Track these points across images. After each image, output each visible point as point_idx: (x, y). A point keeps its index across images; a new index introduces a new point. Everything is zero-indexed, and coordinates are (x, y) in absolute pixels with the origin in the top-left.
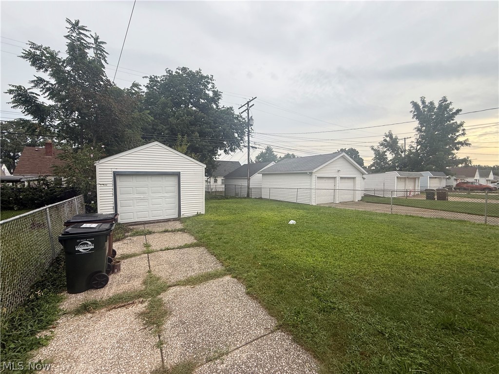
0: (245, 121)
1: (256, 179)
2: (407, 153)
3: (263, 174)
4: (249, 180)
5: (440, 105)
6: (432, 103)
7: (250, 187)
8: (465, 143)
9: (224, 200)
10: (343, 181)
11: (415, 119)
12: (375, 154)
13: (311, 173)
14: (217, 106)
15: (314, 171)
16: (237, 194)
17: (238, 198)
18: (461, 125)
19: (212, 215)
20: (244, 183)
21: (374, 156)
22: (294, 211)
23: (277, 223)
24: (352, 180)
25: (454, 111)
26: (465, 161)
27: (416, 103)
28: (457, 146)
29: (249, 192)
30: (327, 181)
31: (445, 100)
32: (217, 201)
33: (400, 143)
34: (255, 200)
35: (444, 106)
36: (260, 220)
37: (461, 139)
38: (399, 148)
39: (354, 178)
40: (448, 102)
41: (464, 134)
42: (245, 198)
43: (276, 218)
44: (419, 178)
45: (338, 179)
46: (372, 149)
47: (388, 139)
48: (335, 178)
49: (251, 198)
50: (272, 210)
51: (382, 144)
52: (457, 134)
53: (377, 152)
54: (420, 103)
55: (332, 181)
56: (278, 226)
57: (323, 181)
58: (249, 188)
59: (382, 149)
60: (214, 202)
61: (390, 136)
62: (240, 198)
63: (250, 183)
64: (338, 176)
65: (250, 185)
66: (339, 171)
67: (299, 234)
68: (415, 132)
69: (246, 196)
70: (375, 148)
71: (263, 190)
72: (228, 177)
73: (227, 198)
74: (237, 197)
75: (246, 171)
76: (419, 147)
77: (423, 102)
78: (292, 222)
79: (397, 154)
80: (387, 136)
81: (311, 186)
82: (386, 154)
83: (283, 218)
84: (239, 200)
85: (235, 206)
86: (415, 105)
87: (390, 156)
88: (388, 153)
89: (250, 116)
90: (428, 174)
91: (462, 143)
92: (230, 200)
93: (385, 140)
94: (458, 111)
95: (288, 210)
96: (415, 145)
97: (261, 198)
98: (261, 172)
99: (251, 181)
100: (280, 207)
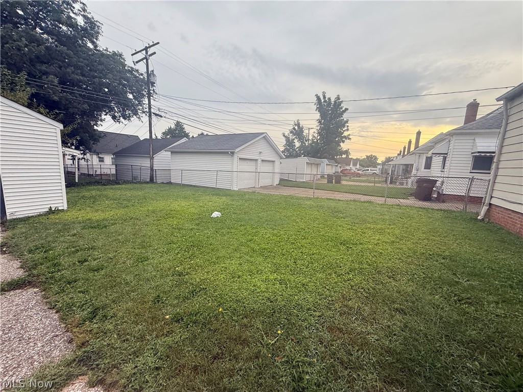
0: (144, 77)
1: (163, 159)
2: (310, 142)
3: (172, 152)
4: (152, 158)
5: (335, 102)
6: (329, 99)
7: (154, 168)
8: (348, 138)
9: (112, 186)
10: (264, 163)
11: (317, 112)
12: (286, 140)
13: (233, 153)
14: (96, 46)
15: (237, 150)
16: (134, 178)
17: (135, 183)
18: (347, 122)
19: (83, 211)
20: (146, 163)
21: (285, 142)
22: (215, 198)
23: (194, 217)
24: (272, 163)
25: (343, 109)
26: (347, 152)
27: (319, 97)
28: (343, 139)
29: (153, 175)
30: (249, 163)
31: (338, 98)
32: (99, 187)
33: (306, 132)
34: (162, 185)
35: (338, 103)
36: (169, 215)
37: (346, 134)
38: (304, 137)
39: (273, 162)
40: (341, 100)
41: (348, 130)
42: (148, 183)
43: (193, 210)
44: (320, 164)
45: (259, 161)
46: (284, 135)
47: (296, 128)
48: (256, 160)
49: (156, 183)
50: (185, 198)
51: (291, 132)
52: (344, 129)
53: (287, 138)
54: (322, 98)
55: (253, 163)
56: (197, 222)
57: (245, 163)
58: (152, 169)
59: (291, 137)
60: (94, 189)
61: (298, 125)
62: (140, 183)
63: (154, 163)
64: (259, 158)
65: (154, 166)
66: (260, 153)
67: (228, 232)
68: (317, 123)
69: (148, 180)
70: (286, 134)
71: (172, 173)
72: (119, 155)
73: (118, 184)
74: (135, 181)
75: (148, 147)
76: (319, 137)
77: (324, 97)
78: (216, 214)
79: (302, 142)
80: (295, 125)
81: (232, 168)
82: (294, 141)
83: (202, 209)
84: (138, 186)
85: (129, 194)
86: (318, 98)
87: (297, 144)
88: (296, 141)
89: (150, 69)
90: (326, 161)
91: (345, 137)
92: (123, 186)
93: (294, 129)
94: (346, 109)
95: (208, 197)
96: (316, 135)
97: (170, 183)
98: (169, 149)
99: (154, 161)
100: (197, 194)
